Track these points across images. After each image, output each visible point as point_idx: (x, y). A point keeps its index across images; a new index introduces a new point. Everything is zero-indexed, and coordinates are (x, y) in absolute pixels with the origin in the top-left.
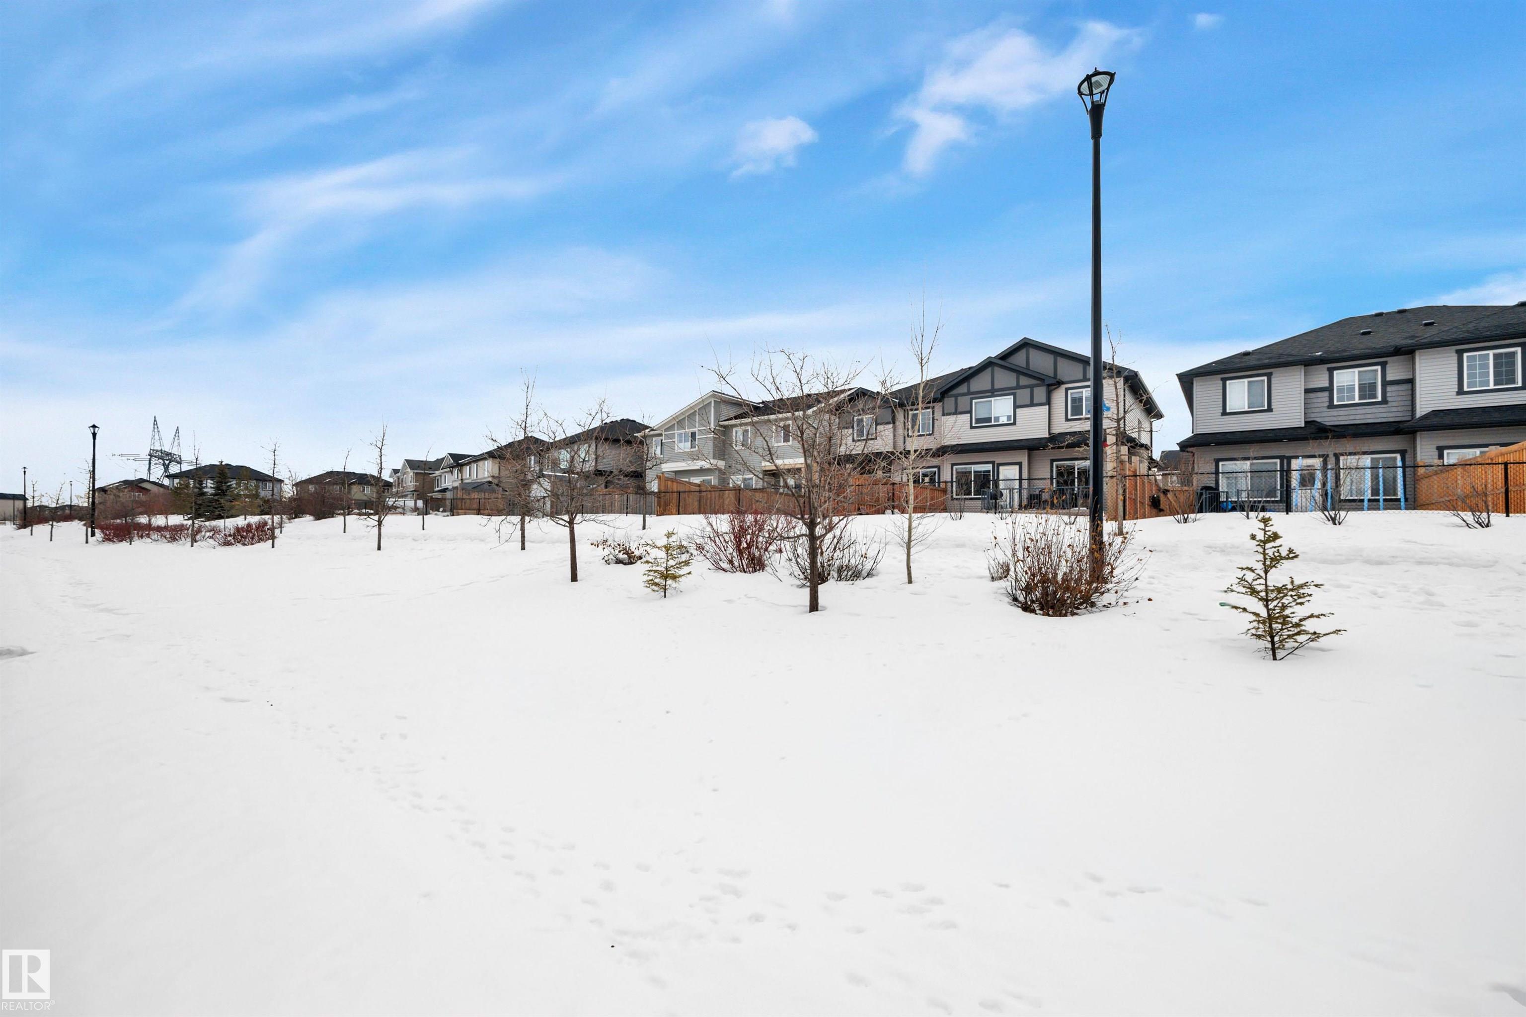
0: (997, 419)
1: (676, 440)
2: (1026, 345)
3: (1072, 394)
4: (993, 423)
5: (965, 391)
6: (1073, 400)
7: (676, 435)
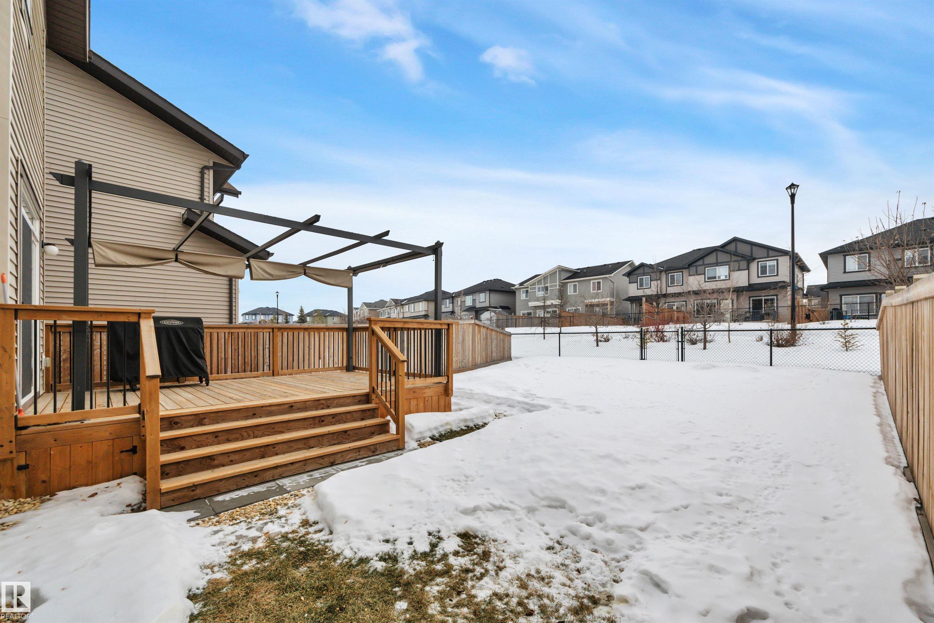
0: (719, 277)
1: (537, 290)
2: (735, 240)
3: (761, 264)
4: (717, 279)
5: (702, 263)
6: (762, 267)
7: (537, 288)
